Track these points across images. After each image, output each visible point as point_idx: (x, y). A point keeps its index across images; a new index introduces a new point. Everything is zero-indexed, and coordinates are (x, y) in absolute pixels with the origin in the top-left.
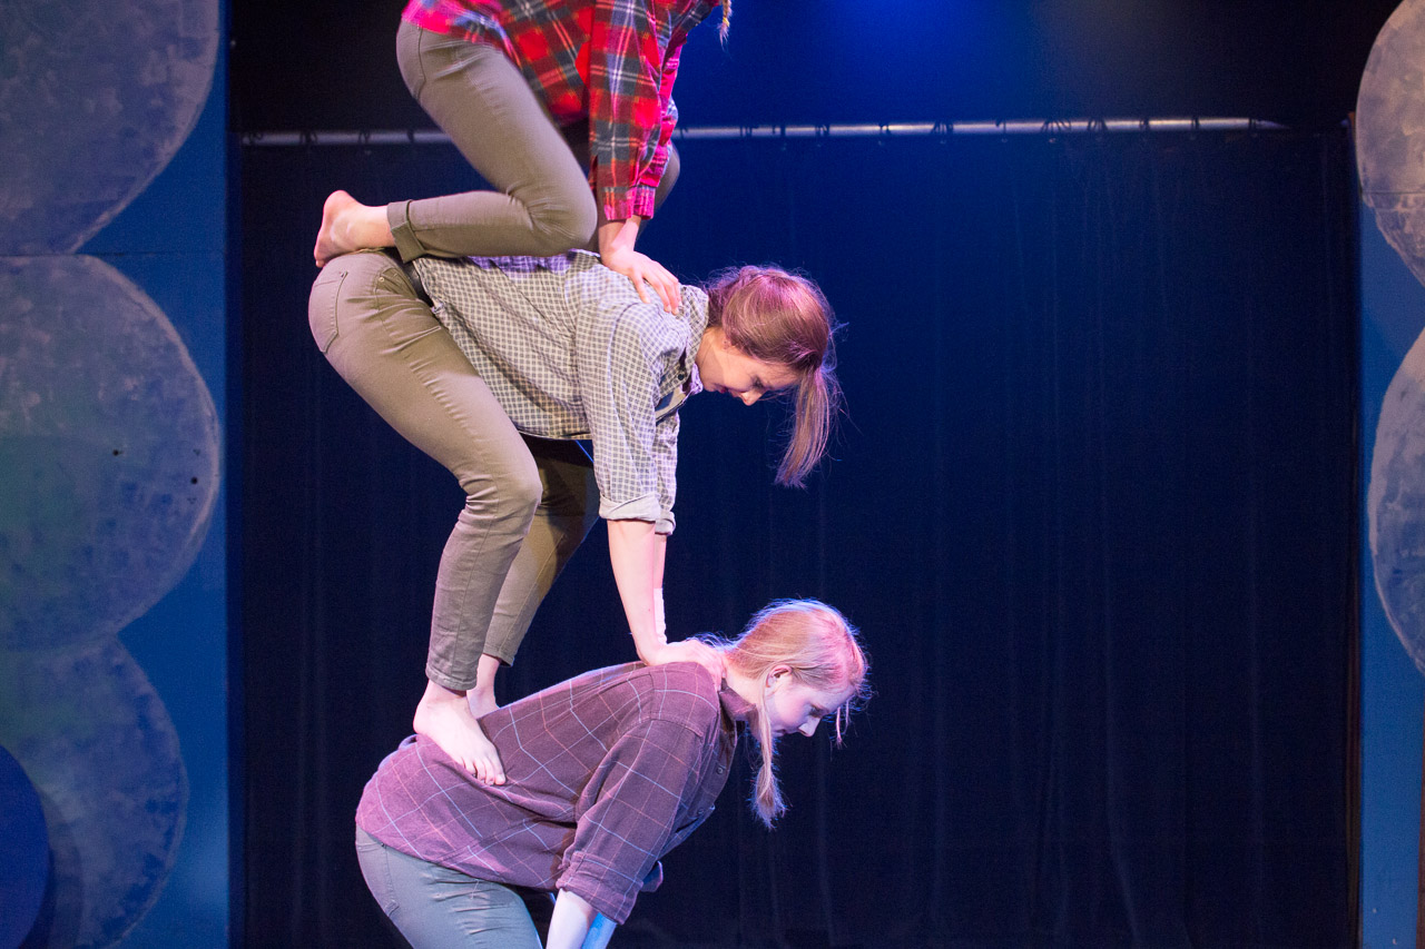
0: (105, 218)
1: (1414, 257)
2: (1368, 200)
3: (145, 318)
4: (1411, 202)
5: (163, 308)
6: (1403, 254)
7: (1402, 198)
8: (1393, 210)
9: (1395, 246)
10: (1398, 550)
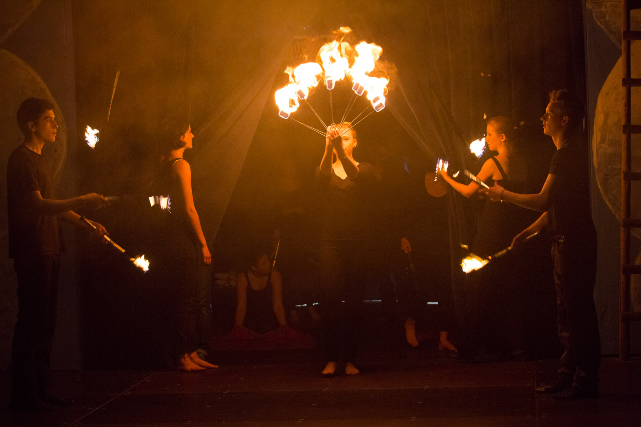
0: (10, 31)
1: (610, 31)
2: (588, 5)
3: (30, 77)
4: (608, 6)
5: (38, 73)
6: (605, 30)
7: (604, 4)
8: (600, 10)
9: (602, 26)
10: (607, 165)
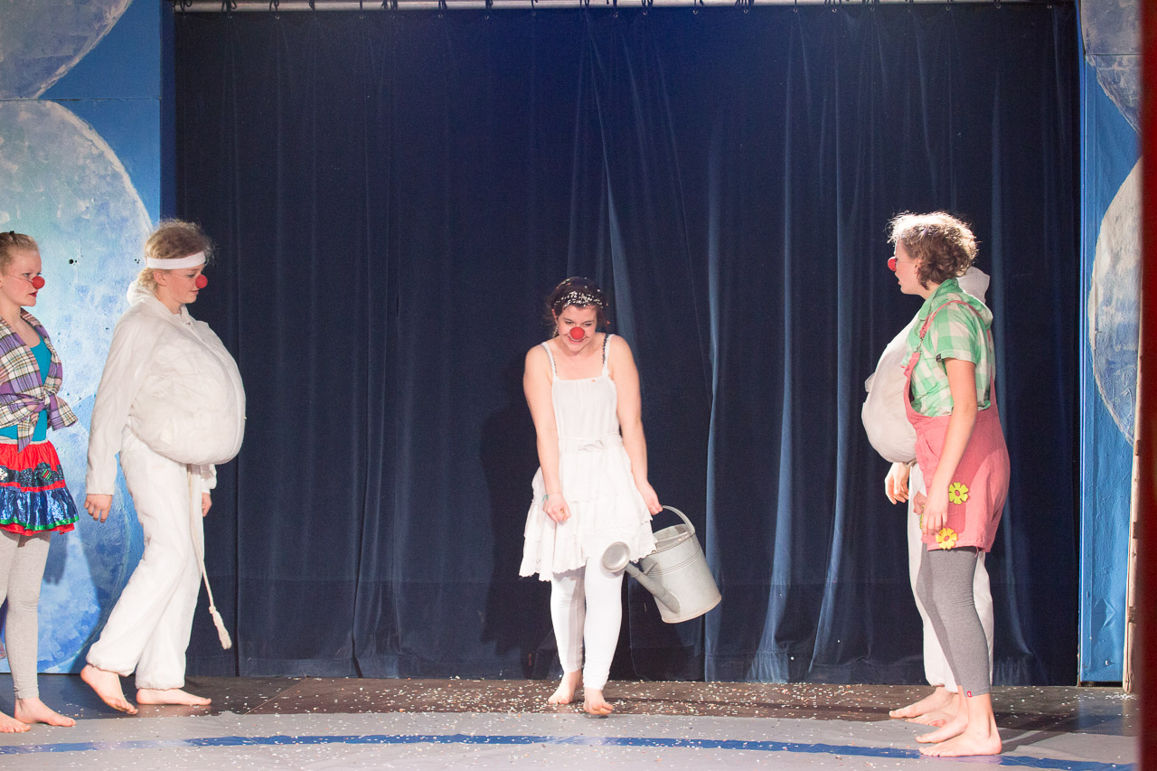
0: (62, 70)
1: (1127, 107)
2: (1089, 60)
3: (95, 152)
4: (1125, 62)
5: (110, 145)
6: (1118, 105)
7: (1118, 59)
8: (1110, 69)
9: (1112, 98)
10: (1112, 346)
